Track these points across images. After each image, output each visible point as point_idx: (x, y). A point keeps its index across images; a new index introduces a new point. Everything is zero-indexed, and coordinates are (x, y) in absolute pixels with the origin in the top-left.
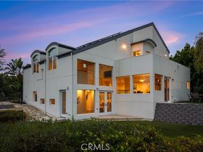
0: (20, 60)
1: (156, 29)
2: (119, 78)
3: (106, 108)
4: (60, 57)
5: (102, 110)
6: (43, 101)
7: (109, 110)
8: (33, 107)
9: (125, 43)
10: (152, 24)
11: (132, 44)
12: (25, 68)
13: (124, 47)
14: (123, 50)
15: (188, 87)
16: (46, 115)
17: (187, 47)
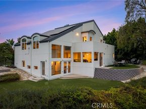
0: (12, 40)
1: (95, 23)
2: (75, 54)
3: (67, 71)
4: (41, 42)
5: (65, 72)
6: (29, 67)
7: (69, 71)
8: (22, 70)
9: (78, 32)
10: (93, 21)
11: (82, 33)
12: (16, 45)
13: (77, 34)
14: (77, 36)
15: (114, 57)
16: (31, 76)
17: (114, 30)
